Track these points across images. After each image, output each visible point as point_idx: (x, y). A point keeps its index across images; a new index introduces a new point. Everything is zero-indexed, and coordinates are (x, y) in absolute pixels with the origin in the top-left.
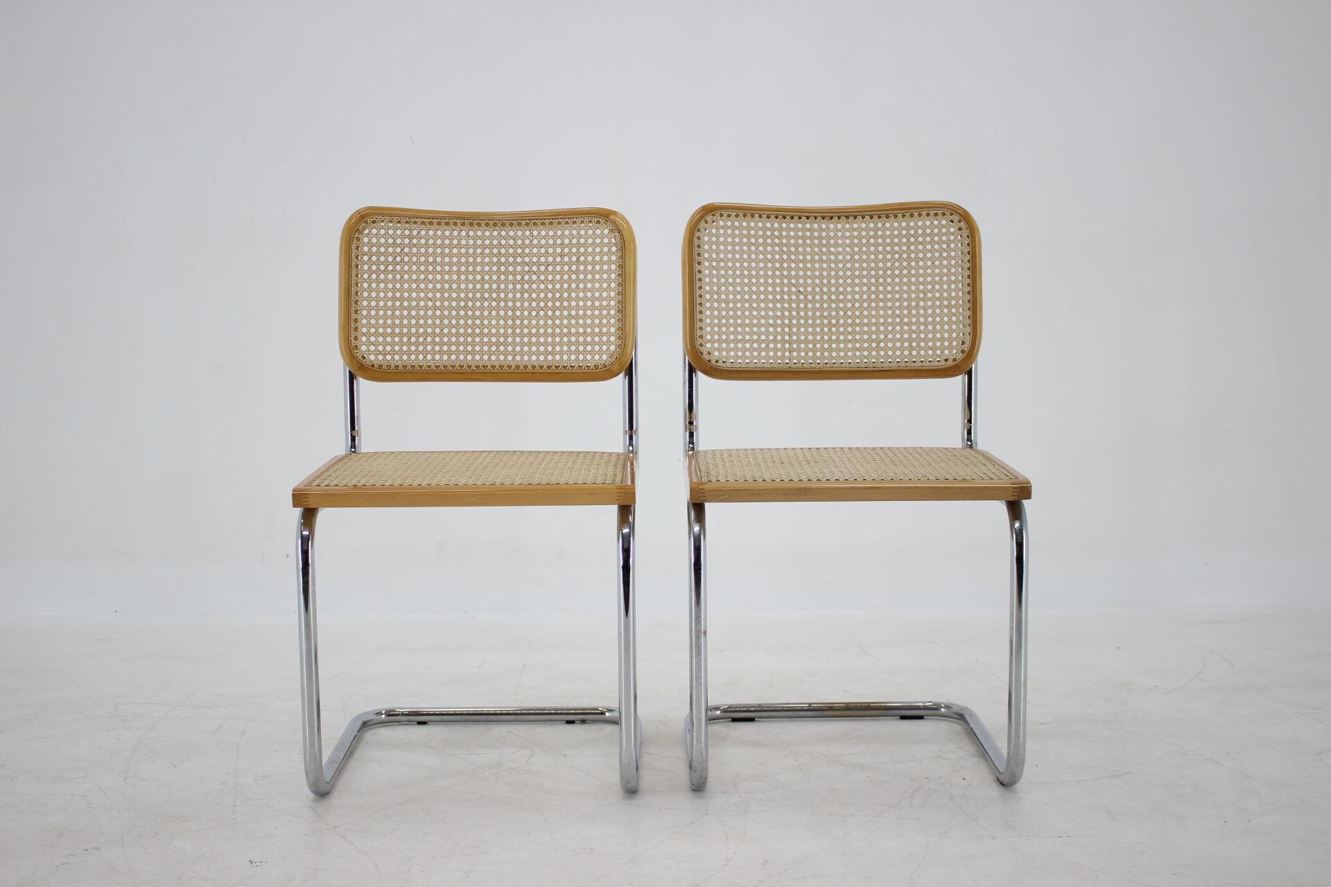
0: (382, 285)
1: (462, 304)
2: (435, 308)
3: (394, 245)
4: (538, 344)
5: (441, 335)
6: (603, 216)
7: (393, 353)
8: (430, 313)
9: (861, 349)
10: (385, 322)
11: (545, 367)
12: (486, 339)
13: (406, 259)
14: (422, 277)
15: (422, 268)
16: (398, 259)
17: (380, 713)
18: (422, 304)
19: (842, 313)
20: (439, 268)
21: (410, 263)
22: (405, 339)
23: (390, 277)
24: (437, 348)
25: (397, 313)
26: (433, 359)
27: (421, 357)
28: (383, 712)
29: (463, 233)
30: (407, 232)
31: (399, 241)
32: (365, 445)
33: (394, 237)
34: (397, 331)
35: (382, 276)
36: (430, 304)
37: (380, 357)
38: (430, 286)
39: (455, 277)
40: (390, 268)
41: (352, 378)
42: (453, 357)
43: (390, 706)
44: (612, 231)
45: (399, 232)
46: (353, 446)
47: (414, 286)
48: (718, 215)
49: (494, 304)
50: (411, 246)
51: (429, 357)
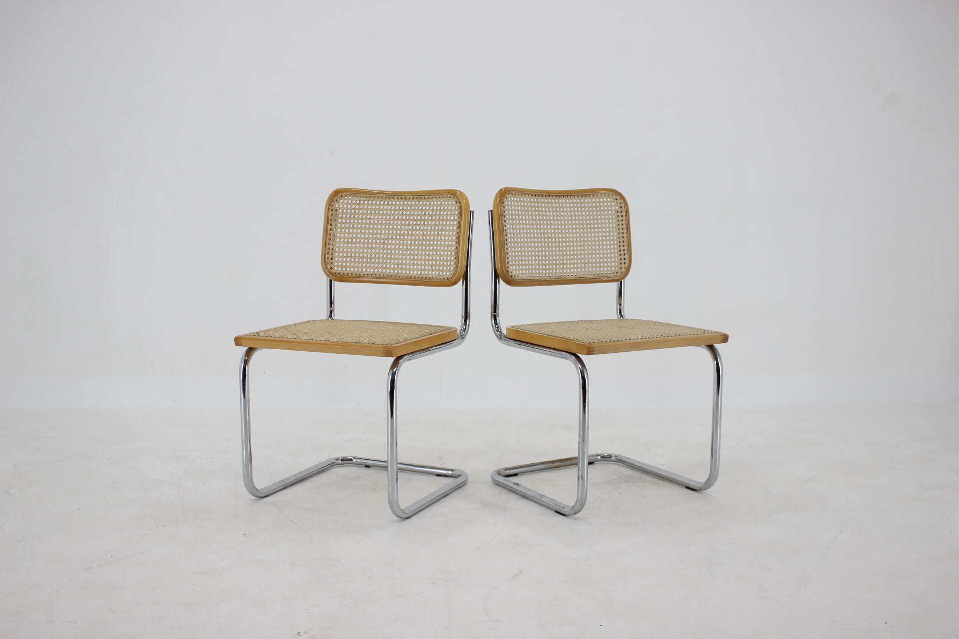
0: (343, 230)
1: (382, 241)
2: (368, 243)
3: (351, 208)
4: (417, 265)
5: (371, 258)
6: (452, 194)
7: (346, 266)
8: (366, 246)
9: (577, 268)
10: (343, 250)
11: (420, 277)
12: (392, 261)
13: (356, 216)
14: (363, 226)
15: (364, 221)
16: (352, 216)
17: (337, 459)
18: (362, 240)
19: (568, 248)
20: (372, 221)
21: (358, 218)
22: (352, 259)
23: (347, 225)
24: (368, 265)
25: (349, 245)
26: (366, 271)
27: (360, 269)
28: (340, 459)
29: (386, 203)
30: (358, 202)
31: (353, 206)
32: (337, 315)
33: (351, 204)
34: (349, 255)
35: (343, 225)
36: (366, 241)
37: (340, 269)
38: (367, 231)
39: (379, 226)
40: (348, 221)
41: (331, 281)
42: (376, 270)
43: (345, 455)
44: (456, 202)
45: (354, 202)
46: (330, 316)
47: (359, 231)
48: (511, 194)
49: (397, 242)
50: (359, 209)
51: (364, 270)
